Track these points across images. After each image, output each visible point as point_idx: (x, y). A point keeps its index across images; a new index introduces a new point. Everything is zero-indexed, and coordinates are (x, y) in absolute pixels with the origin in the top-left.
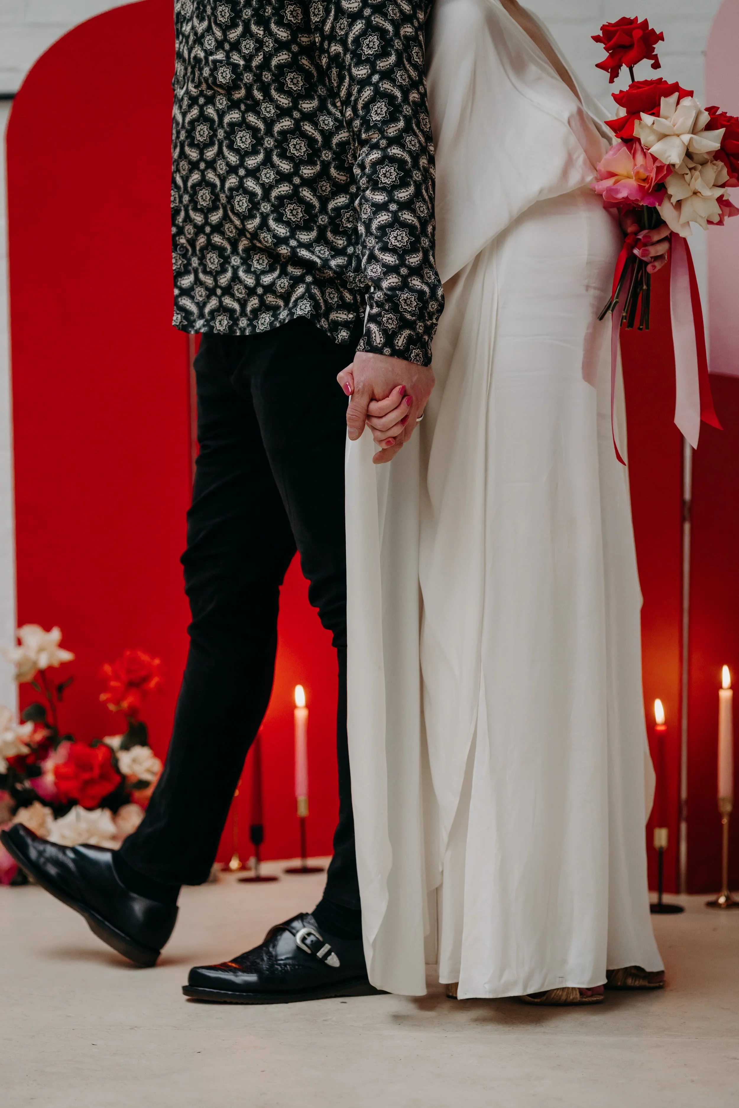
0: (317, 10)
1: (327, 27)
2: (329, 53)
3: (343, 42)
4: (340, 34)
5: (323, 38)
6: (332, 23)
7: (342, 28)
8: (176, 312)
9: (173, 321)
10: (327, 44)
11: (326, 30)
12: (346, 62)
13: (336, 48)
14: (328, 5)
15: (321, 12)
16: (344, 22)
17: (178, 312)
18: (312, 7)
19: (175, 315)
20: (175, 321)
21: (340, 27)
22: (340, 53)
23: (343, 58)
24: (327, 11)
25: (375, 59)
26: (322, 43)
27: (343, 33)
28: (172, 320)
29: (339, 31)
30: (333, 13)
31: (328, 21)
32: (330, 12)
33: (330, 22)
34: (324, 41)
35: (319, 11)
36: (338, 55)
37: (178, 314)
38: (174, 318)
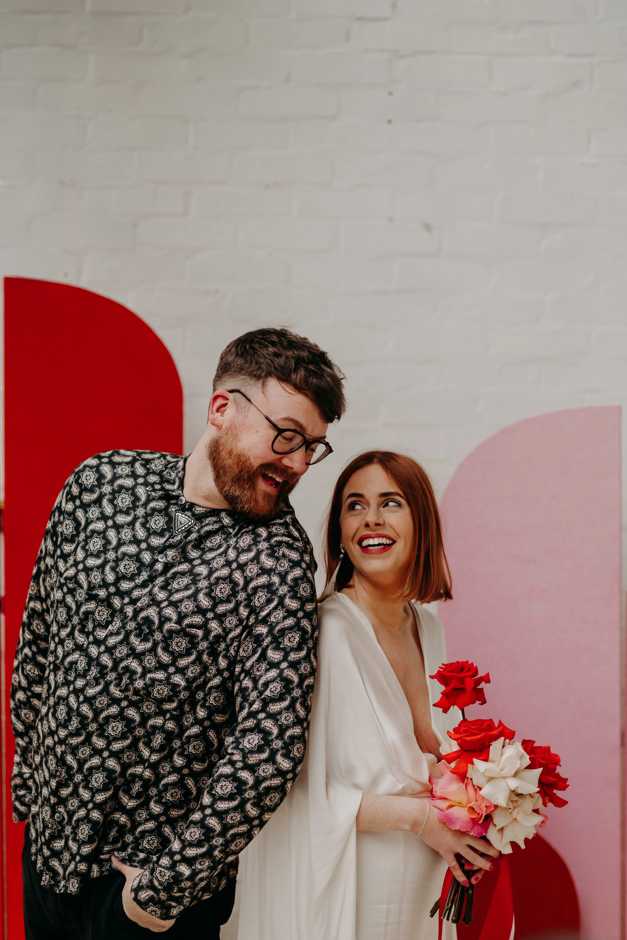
0: (246, 647)
1: (248, 664)
2: (241, 684)
3: (255, 681)
4: (255, 673)
5: (243, 670)
6: (253, 663)
7: (259, 669)
8: (46, 872)
9: (42, 882)
10: (243, 676)
11: (247, 666)
12: (251, 697)
13: (247, 683)
14: (257, 647)
15: (249, 650)
16: (264, 666)
17: (47, 872)
18: (244, 644)
19: (44, 875)
20: (43, 881)
21: (258, 668)
22: (249, 688)
23: (250, 693)
24: (254, 652)
25: (270, 702)
26: (240, 674)
27: (258, 674)
28: (41, 880)
29: (255, 671)
30: (257, 655)
31: (251, 659)
32: (256, 653)
33: (252, 661)
34: (242, 673)
35: (248, 649)
36: (246, 689)
37: (47, 874)
38: (44, 878)
